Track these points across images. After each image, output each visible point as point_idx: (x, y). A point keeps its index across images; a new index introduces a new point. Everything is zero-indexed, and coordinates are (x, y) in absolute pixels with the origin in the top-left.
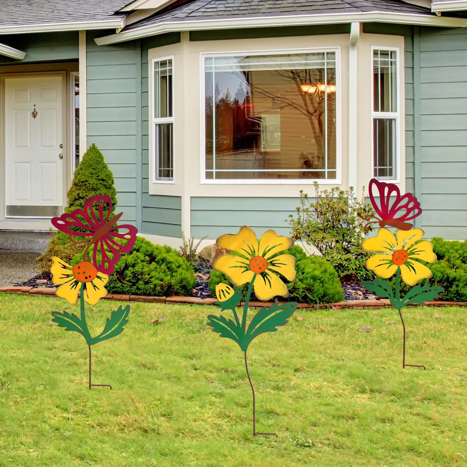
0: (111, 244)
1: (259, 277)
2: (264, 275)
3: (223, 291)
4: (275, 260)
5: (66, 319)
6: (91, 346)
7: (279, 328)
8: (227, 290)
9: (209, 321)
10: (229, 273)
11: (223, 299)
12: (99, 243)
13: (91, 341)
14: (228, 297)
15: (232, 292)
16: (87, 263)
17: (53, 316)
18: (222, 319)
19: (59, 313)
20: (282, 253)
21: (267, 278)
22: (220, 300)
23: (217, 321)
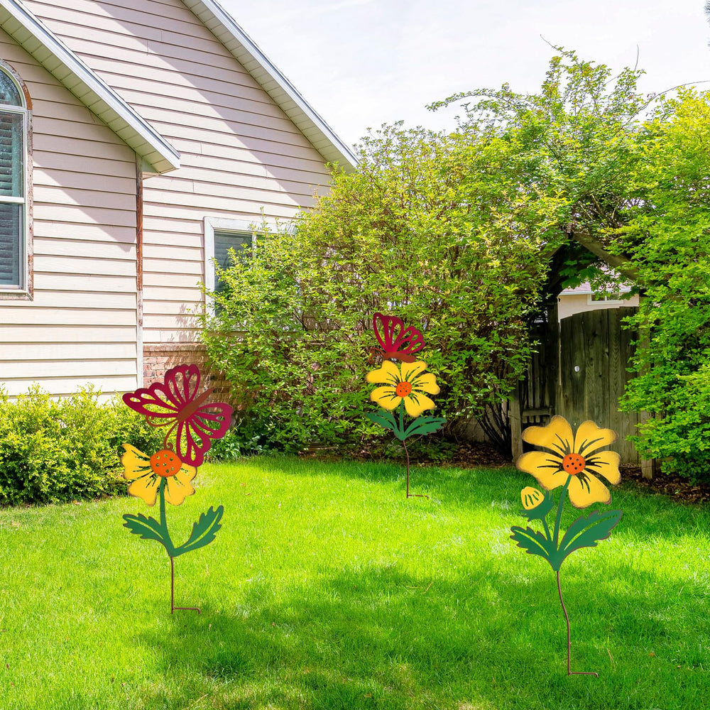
0: (199, 427)
1: (575, 480)
2: (581, 476)
3: (530, 497)
4: (594, 459)
5: (141, 523)
6: (174, 559)
7: (601, 542)
8: (536, 495)
9: (513, 534)
10: (537, 473)
11: (530, 507)
12: (184, 426)
13: (173, 553)
14: (537, 503)
15: (541, 498)
16: (168, 451)
17: (125, 519)
18: (529, 531)
19: (133, 517)
20: (602, 449)
21: (585, 480)
22: (527, 508)
23: (524, 534)
